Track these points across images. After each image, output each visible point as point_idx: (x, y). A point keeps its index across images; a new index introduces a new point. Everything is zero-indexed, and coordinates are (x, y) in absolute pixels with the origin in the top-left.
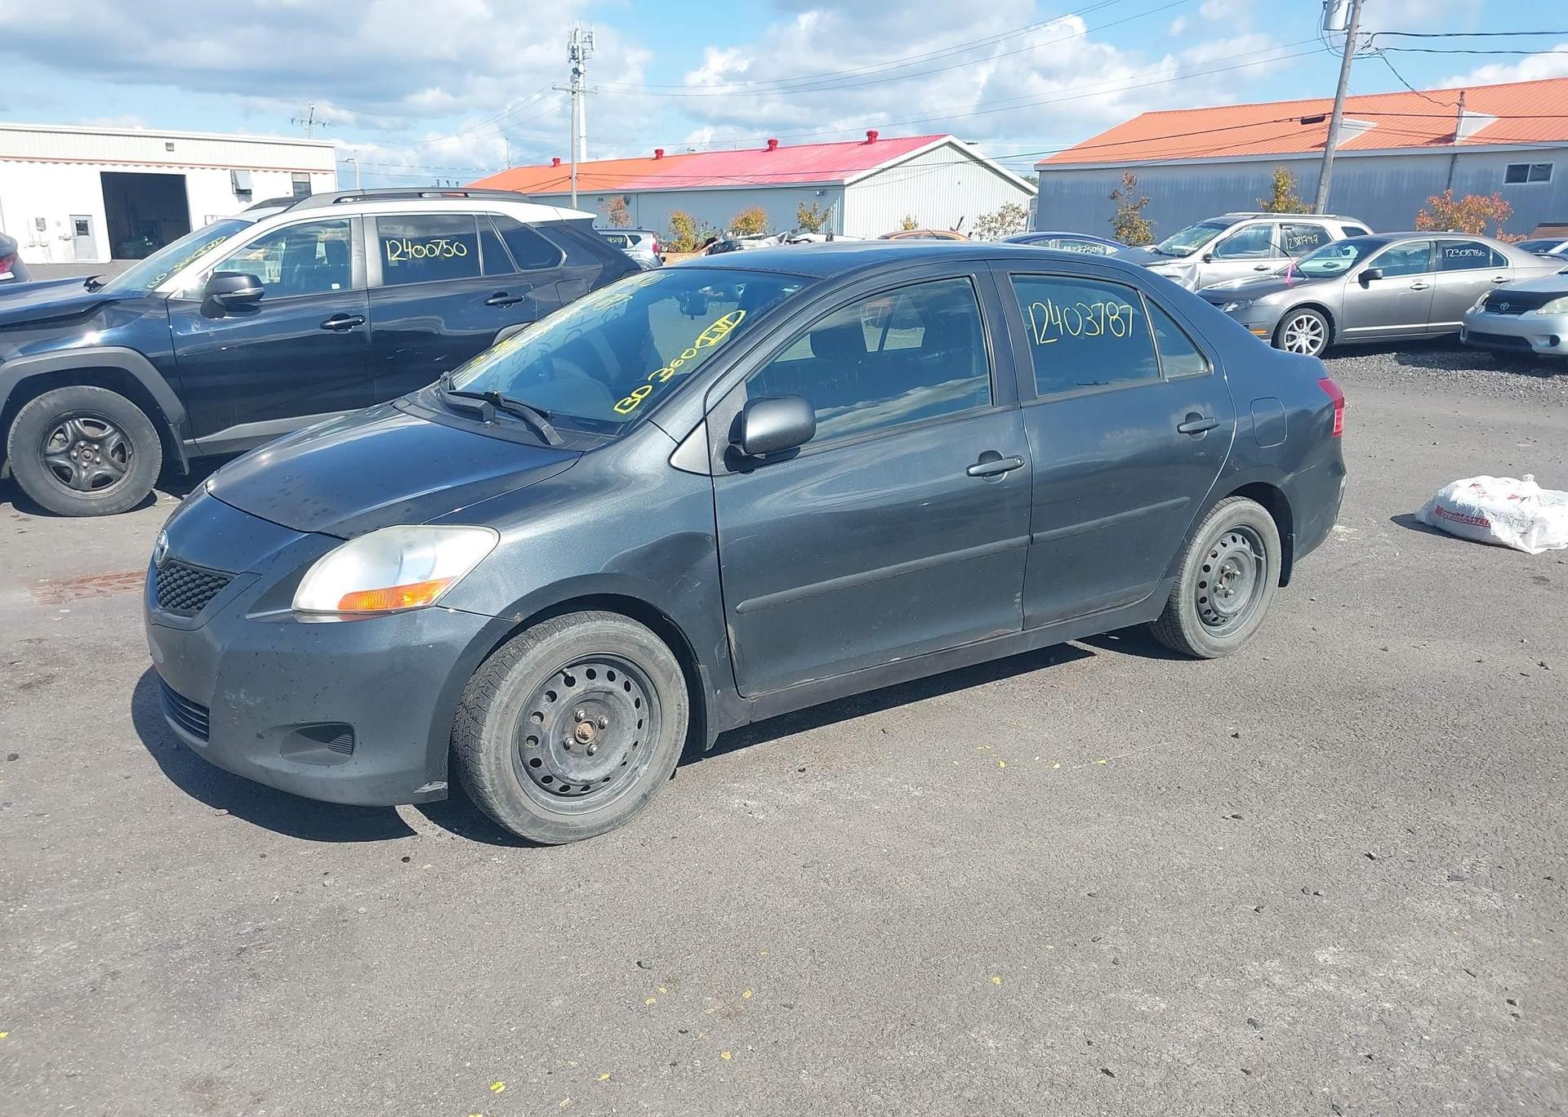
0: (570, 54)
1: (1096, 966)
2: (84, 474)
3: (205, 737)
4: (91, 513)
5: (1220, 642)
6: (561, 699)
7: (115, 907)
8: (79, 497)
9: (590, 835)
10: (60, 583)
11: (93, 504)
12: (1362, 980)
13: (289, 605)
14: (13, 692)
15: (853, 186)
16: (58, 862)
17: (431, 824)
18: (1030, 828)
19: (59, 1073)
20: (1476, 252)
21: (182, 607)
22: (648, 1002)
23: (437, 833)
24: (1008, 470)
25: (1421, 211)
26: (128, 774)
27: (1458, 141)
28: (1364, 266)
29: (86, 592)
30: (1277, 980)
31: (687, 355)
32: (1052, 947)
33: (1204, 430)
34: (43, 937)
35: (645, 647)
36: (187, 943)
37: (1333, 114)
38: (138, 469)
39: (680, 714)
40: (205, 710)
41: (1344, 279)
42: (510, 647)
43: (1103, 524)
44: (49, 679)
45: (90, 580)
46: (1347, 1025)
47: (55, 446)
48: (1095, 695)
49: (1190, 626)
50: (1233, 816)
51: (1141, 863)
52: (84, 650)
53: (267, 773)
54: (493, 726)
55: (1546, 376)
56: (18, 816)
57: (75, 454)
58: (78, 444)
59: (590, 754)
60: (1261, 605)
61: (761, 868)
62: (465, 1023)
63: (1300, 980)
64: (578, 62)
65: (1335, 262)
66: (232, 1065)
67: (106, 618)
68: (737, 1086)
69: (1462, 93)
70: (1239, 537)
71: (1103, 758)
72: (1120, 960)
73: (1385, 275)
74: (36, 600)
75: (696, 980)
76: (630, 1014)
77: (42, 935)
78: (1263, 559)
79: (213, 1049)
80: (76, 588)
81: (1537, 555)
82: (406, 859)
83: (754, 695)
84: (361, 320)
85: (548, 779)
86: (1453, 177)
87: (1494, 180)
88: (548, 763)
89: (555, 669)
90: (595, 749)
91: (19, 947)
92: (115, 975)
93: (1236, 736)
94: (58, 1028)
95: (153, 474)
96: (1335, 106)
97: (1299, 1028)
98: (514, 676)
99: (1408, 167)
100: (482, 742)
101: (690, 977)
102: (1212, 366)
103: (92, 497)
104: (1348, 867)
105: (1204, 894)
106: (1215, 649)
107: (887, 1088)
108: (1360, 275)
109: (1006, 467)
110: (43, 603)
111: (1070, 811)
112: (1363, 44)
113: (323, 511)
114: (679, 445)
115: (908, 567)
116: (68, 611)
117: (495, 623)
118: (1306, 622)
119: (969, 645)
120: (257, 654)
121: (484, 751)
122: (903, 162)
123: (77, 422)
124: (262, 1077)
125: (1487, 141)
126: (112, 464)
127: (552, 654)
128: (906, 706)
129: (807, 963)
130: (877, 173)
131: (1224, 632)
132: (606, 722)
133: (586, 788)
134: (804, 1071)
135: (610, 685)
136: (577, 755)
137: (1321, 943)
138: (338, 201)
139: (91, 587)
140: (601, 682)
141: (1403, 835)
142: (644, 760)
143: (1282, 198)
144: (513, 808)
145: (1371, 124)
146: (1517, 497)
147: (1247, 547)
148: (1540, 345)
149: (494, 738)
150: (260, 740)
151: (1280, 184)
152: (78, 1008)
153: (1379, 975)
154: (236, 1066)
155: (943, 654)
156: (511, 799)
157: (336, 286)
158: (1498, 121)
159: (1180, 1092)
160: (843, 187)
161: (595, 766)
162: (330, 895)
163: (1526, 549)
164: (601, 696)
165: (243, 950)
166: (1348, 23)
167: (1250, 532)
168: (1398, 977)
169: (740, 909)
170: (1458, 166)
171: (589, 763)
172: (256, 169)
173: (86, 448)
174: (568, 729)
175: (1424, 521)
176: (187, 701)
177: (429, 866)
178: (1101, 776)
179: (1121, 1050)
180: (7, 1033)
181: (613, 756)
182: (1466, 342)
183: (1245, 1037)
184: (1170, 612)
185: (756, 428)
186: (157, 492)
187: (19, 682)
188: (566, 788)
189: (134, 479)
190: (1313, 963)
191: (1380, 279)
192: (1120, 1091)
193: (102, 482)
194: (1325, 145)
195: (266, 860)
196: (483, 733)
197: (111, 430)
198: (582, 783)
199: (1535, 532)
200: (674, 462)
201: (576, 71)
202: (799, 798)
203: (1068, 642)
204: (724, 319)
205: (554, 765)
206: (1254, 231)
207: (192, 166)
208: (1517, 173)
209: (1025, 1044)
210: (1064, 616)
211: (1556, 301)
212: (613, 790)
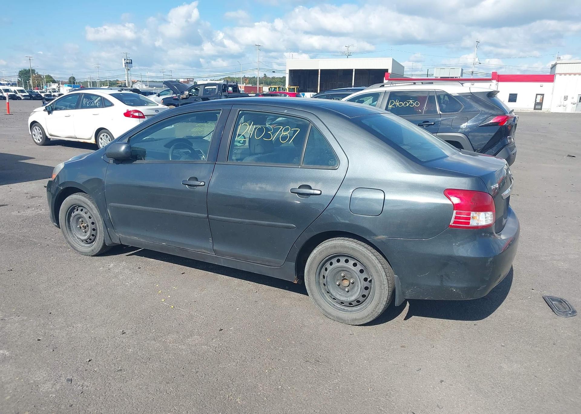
24: (198, 186)
83: (120, 235)
117: (58, 187)
119: (193, 251)
155: (183, 250)
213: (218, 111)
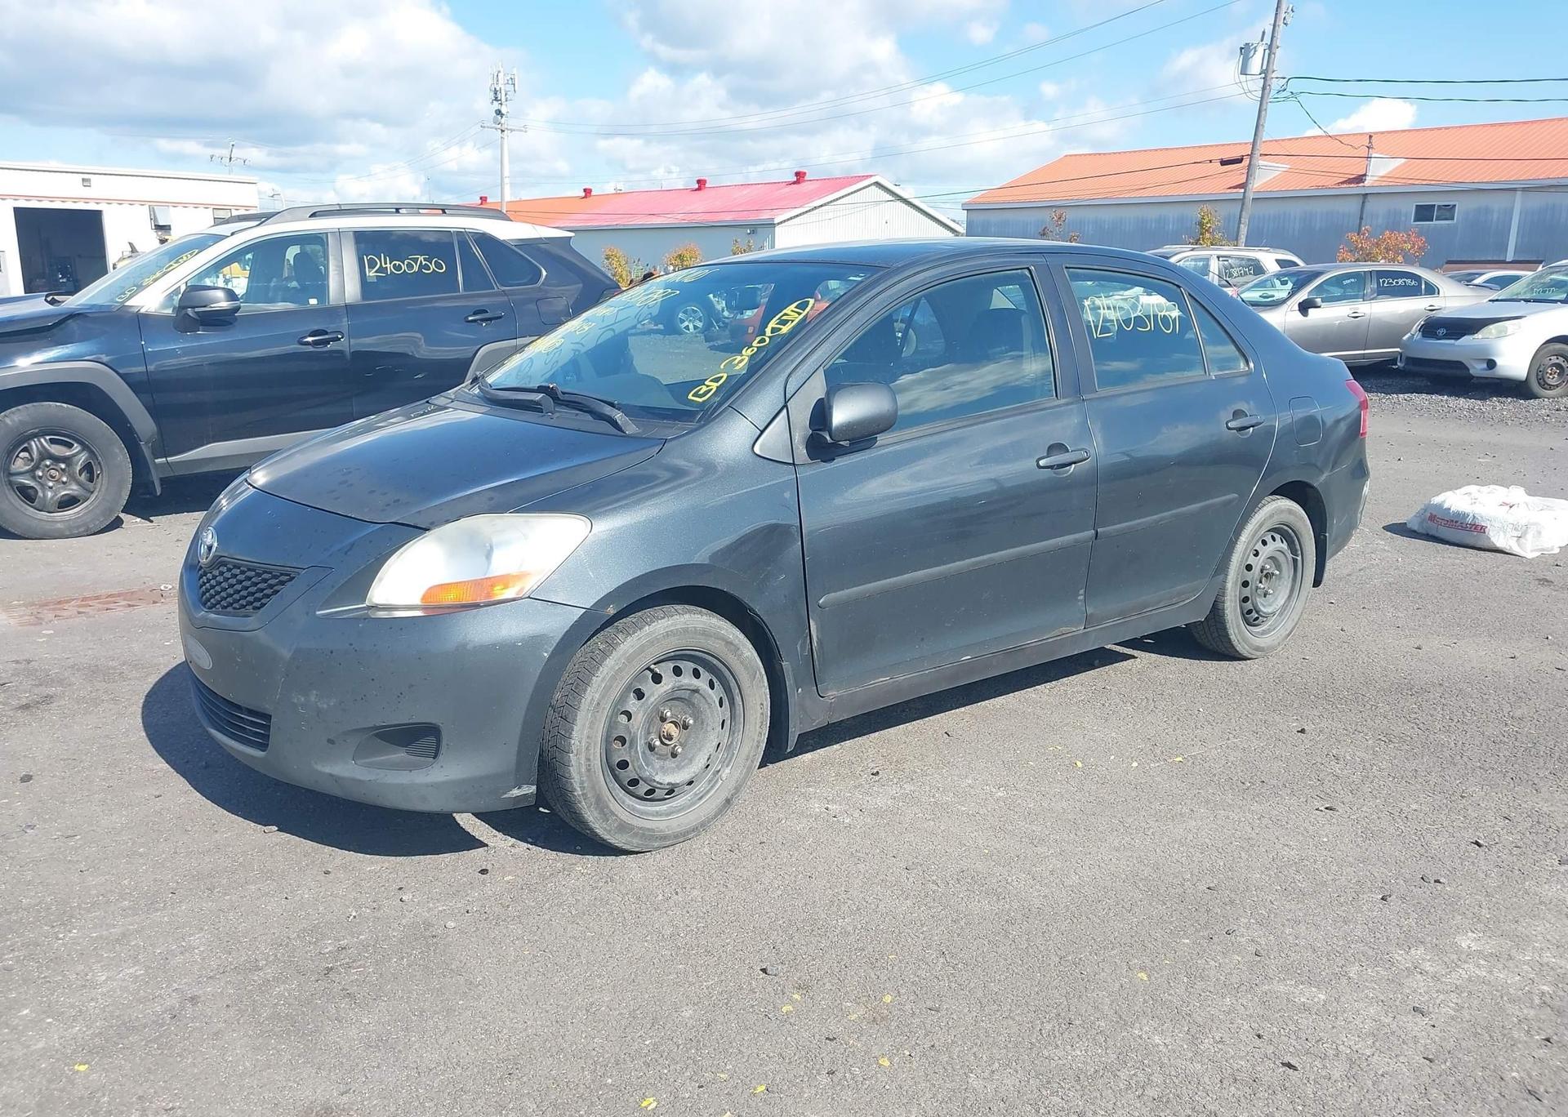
0: (492, 95)
1: (1240, 959)
2: (49, 494)
3: (263, 747)
4: (57, 535)
5: (1261, 642)
6: (649, 697)
7: (176, 929)
8: (45, 518)
9: (675, 841)
10: (36, 605)
11: (59, 525)
12: (1510, 964)
13: (364, 601)
14: (11, 713)
15: (783, 224)
16: (102, 885)
17: (500, 835)
18: (1128, 825)
19: (154, 1106)
20: (1408, 281)
21: (234, 608)
22: (784, 1009)
23: (510, 844)
24: (1075, 463)
25: (1341, 247)
26: (157, 793)
27: (1368, 181)
28: (1303, 295)
29: (65, 614)
30: (1427, 966)
31: (759, 342)
32: (1188, 941)
33: (1249, 427)
34: (102, 964)
35: (731, 643)
36: (266, 965)
37: (1251, 156)
38: (107, 489)
39: (762, 714)
40: (268, 717)
41: (1285, 307)
42: (598, 641)
43: (1161, 519)
44: (48, 699)
45: (68, 602)
46: (1511, 1009)
47: (19, 465)
48: (1150, 695)
49: (1235, 626)
50: (1326, 808)
51: (1250, 856)
52: (78, 670)
53: (336, 781)
54: (584, 725)
55: (1483, 399)
56: (44, 838)
57: (40, 474)
58: (43, 463)
59: (674, 755)
60: (1298, 605)
61: (862, 871)
62: (593, 1038)
63: (1452, 967)
64: (501, 104)
65: (1270, 293)
66: (350, 1089)
67: (95, 638)
68: (904, 1093)
69: (1371, 137)
70: (1278, 537)
71: (1177, 756)
72: (1262, 951)
73: (1323, 305)
74: (12, 621)
75: (828, 985)
76: (769, 1022)
77: (102, 961)
78: (1299, 558)
79: (324, 1073)
80: (54, 609)
81: (1533, 559)
82: (484, 872)
83: (832, 694)
84: (340, 336)
85: (634, 782)
86: (1364, 216)
87: (1403, 218)
88: (635, 764)
89: (644, 665)
90: (680, 750)
91: (77, 974)
92: (194, 1000)
93: (1303, 731)
94: (142, 1059)
95: (123, 494)
96: (1253, 148)
97: (1465, 1012)
98: (605, 672)
99: (1319, 207)
100: (573, 742)
101: (821, 983)
102: (1252, 365)
103: (58, 519)
104: (1460, 855)
105: (1324, 884)
106: (1258, 649)
107: (1064, 1089)
108: (1300, 303)
109: (1074, 460)
110: (21, 625)
111: (1162, 807)
112: (1279, 88)
113: (395, 502)
114: (762, 432)
115: (980, 562)
116: (52, 632)
117: (589, 614)
118: (1332, 623)
119: (1034, 644)
120: (332, 652)
121: (575, 752)
122: (834, 200)
123: (42, 440)
124: (386, 1102)
125: (1404, 181)
126: (79, 483)
127: (642, 649)
128: (963, 709)
129: (939, 964)
130: (810, 211)
131: (1264, 633)
132: (691, 722)
133: (671, 792)
134: (971, 1075)
135: (695, 682)
136: (662, 757)
137: (1459, 929)
138: (313, 215)
139: (71, 609)
140: (687, 680)
141: (1502, 823)
142: (726, 762)
143: (1208, 235)
144: (602, 812)
145: (1284, 167)
146: (1507, 505)
147: (1285, 546)
148: (1477, 369)
149: (585, 737)
150: (331, 745)
151: (1205, 221)
152: (161, 1036)
153: (1526, 958)
154: (354, 1091)
155: (1008, 653)
156: (601, 805)
157: (313, 301)
158: (1404, 164)
159: (1370, 1083)
160: (773, 225)
161: (679, 768)
162: (411, 911)
163: (1522, 553)
164: (686, 695)
165: (330, 970)
166: (1264, 68)
167: (1286, 531)
168: (1545, 960)
169: (852, 913)
170: (1368, 206)
171: (673, 765)
172: (175, 205)
173: (51, 467)
174: (654, 729)
175: (1416, 528)
176: (239, 708)
177: (510, 877)
178: (1182, 773)
179: (1294, 1043)
180: (87, 1066)
181: (698, 758)
182: (1404, 367)
183: (1416, 1026)
184: (1216, 614)
185: (841, 415)
186: (122, 515)
187: (15, 703)
188: (651, 792)
189: (103, 499)
190: (1458, 950)
191: (1319, 307)
192: (1308, 1085)
193: (69, 502)
194: (1243, 186)
195: (331, 877)
196: (574, 733)
197: (79, 448)
198: (668, 787)
199: (1529, 536)
200: (757, 449)
201: (499, 112)
202: (881, 801)
203: (1106, 647)
204: (792, 307)
205: (641, 767)
206: (1193, 263)
207: (109, 201)
208: (1424, 213)
209: (1194, 1041)
210: (1123, 614)
211: (1491, 327)
212: (696, 795)
213: (1019, 271)
